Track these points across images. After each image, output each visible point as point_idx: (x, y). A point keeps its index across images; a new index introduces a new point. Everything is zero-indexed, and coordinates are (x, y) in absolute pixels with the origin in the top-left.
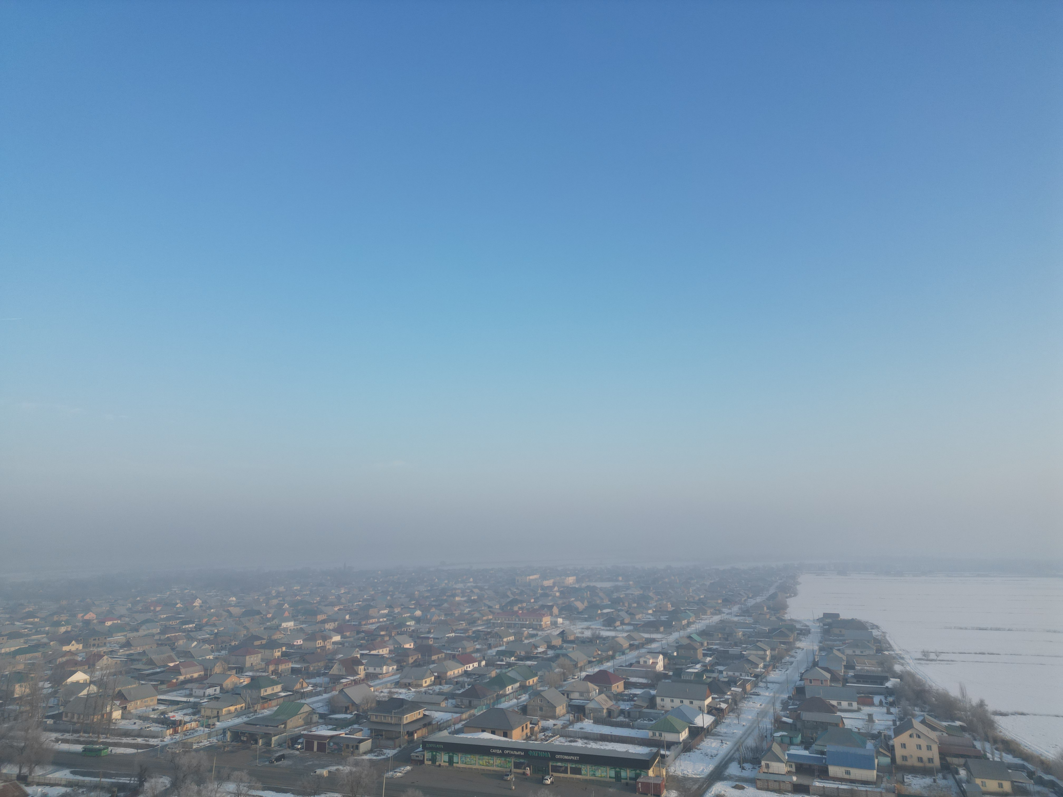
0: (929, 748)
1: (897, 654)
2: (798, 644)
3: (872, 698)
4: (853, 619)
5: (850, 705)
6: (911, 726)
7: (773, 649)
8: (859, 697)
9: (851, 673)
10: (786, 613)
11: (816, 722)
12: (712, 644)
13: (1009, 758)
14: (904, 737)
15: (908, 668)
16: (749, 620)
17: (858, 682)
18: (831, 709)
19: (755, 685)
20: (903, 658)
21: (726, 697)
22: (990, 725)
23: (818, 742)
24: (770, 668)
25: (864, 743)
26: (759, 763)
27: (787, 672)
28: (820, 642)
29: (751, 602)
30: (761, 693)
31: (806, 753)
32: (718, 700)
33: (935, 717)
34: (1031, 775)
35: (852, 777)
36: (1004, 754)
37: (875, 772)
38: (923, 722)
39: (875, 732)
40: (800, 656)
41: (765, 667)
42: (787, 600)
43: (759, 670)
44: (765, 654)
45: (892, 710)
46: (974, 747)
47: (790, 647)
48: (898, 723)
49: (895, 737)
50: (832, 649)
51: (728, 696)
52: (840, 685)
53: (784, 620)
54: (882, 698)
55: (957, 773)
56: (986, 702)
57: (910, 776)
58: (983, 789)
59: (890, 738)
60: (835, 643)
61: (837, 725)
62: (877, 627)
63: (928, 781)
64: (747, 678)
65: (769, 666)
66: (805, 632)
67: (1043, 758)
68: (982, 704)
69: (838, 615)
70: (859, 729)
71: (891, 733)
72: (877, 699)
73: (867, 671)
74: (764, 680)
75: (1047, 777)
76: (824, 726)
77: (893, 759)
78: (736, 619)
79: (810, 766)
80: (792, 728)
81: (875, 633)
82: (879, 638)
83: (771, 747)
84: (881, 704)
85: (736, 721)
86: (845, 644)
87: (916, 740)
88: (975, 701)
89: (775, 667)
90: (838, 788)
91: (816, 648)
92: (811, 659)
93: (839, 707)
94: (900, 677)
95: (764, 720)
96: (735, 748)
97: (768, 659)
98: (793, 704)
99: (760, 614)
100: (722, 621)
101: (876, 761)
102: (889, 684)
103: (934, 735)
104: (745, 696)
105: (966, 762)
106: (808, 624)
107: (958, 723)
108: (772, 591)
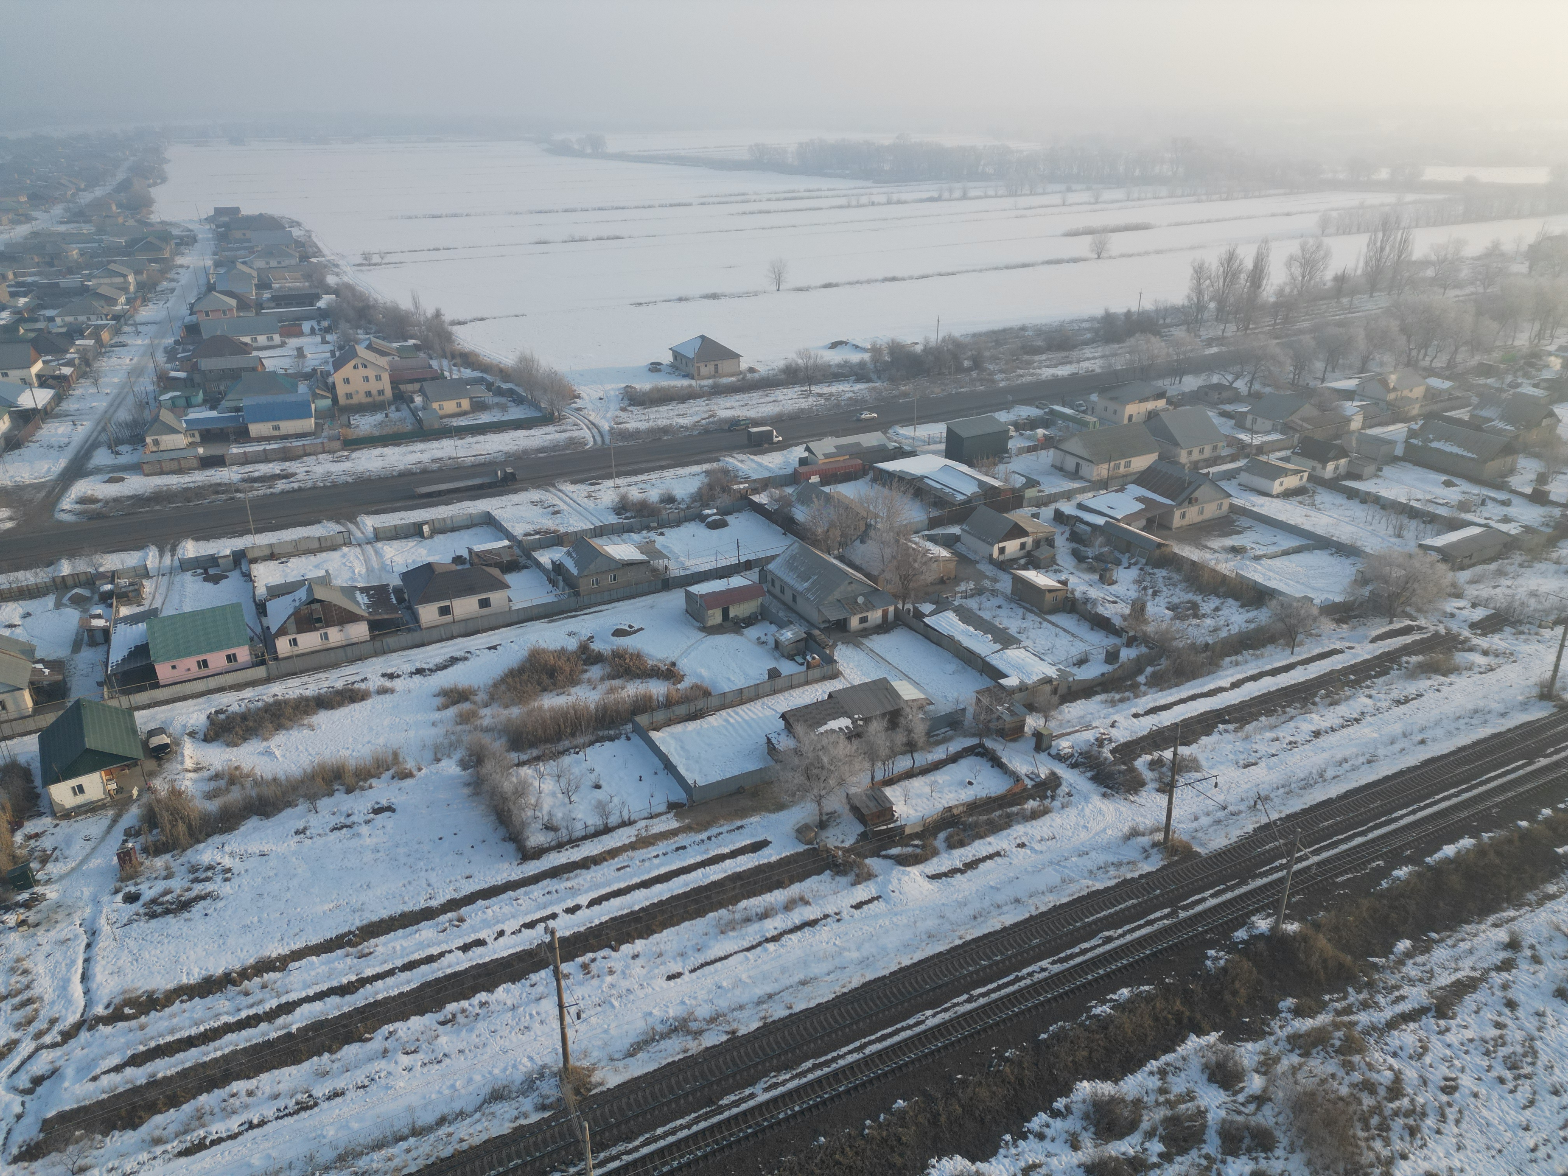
0: (378, 378)
1: (329, 261)
2: (179, 261)
3: (300, 325)
4: (261, 214)
5: (270, 339)
6: (355, 355)
7: (137, 273)
8: (281, 327)
9: (267, 295)
10: (152, 212)
11: (223, 370)
12: (24, 275)
13: (468, 373)
14: (347, 370)
15: (345, 279)
16: (87, 229)
17: (278, 306)
18: (244, 349)
19: (117, 331)
20: (337, 266)
21: (68, 356)
22: (446, 337)
23: (229, 397)
24: (138, 302)
25: (295, 388)
26: (143, 440)
27: (168, 305)
28: (215, 254)
29: (85, 198)
30: (129, 342)
31: (214, 414)
32: (56, 363)
33: (384, 339)
34: (489, 386)
35: (283, 432)
36: (462, 369)
37: (313, 419)
38: (370, 347)
39: (309, 370)
40: (184, 278)
41: (129, 301)
42: (150, 189)
43: (119, 307)
44: (127, 282)
45: (329, 337)
46: (430, 367)
47: (167, 267)
48: (337, 354)
49: (335, 372)
50: (233, 262)
51: (72, 354)
52: (253, 314)
53: (151, 225)
54: (314, 323)
55: (412, 401)
56: (443, 312)
57: (357, 416)
58: (441, 413)
59: (328, 374)
60: (238, 253)
61: (254, 369)
62: (299, 224)
63: (379, 417)
64: (100, 322)
65: (135, 299)
66: (188, 240)
67: (502, 366)
68: (438, 314)
69: (237, 210)
70: (286, 370)
71: (330, 368)
72: (306, 326)
73: (290, 289)
74: (130, 322)
75: (505, 386)
76: (234, 375)
77: (335, 400)
78: (62, 228)
79: (222, 429)
80: (188, 384)
81: (296, 232)
82: (302, 239)
83: (158, 415)
84: (313, 332)
85: (93, 390)
86: (253, 253)
87: (362, 372)
88: (430, 312)
89: (145, 301)
90: (265, 450)
91: (209, 263)
92: (203, 281)
93: (255, 345)
94: (336, 292)
95: (142, 379)
96: (99, 428)
97: (132, 288)
98: (184, 351)
99: (107, 216)
100: (35, 234)
101: (313, 406)
102: (321, 304)
103: (383, 361)
104: (102, 349)
105: (422, 386)
106: (191, 227)
107: (411, 342)
108: (121, 176)
